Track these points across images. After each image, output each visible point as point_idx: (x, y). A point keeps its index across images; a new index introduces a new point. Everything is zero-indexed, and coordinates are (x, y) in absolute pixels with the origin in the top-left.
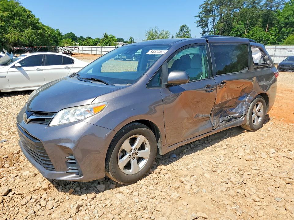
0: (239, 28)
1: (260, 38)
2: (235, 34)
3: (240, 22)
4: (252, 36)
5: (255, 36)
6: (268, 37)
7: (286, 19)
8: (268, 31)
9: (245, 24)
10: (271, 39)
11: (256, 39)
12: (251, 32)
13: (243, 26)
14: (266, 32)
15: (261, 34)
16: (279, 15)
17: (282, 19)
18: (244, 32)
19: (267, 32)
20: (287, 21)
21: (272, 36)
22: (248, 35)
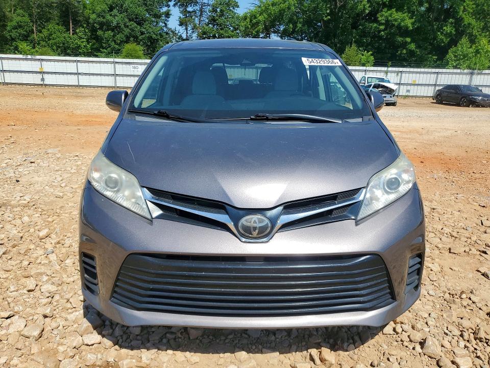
0: (21, 22)
1: (64, 44)
2: (16, 32)
3: (19, 11)
4: (49, 39)
5: (54, 39)
6: (76, 44)
7: (99, 16)
8: (75, 33)
9: (30, 15)
10: (82, 46)
11: (58, 45)
12: (45, 33)
13: (27, 19)
14: (71, 34)
15: (65, 38)
16: (85, 7)
17: (93, 16)
18: (33, 30)
19: (73, 34)
20: (101, 19)
21: (82, 42)
22: (42, 37)
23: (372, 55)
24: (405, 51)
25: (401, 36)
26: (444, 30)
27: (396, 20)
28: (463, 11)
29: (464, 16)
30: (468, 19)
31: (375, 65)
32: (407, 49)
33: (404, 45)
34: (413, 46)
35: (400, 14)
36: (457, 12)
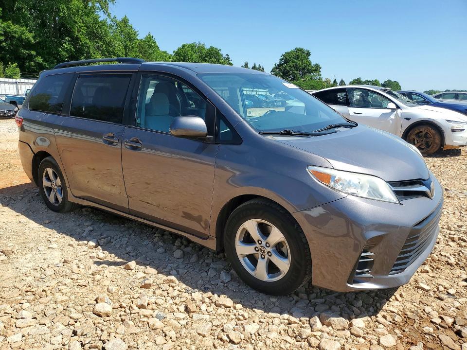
23: (17, 67)
24: (33, 64)
25: (25, 49)
26: (64, 46)
27: (15, 32)
28: (78, 32)
29: (79, 36)
30: (84, 40)
31: (23, 77)
32: (34, 61)
33: (30, 57)
34: (40, 59)
35: (18, 26)
36: (72, 31)
